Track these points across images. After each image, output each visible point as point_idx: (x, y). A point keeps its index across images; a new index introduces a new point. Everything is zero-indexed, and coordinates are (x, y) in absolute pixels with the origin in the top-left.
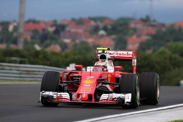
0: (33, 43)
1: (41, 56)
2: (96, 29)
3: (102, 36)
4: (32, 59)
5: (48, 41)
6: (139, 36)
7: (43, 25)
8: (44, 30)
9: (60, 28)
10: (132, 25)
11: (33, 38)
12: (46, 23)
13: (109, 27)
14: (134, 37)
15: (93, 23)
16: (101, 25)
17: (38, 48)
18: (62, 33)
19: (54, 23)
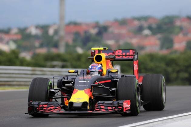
0: (75, 47)
1: (83, 60)
2: (140, 29)
3: (147, 36)
4: (74, 63)
5: (90, 44)
6: (185, 35)
7: (84, 27)
8: (86, 32)
9: (103, 30)
10: (178, 23)
11: (75, 40)
12: (87, 25)
13: (154, 26)
14: (181, 35)
15: (136, 23)
16: (145, 25)
17: (80, 51)
18: (105, 35)
19: (96, 25)
